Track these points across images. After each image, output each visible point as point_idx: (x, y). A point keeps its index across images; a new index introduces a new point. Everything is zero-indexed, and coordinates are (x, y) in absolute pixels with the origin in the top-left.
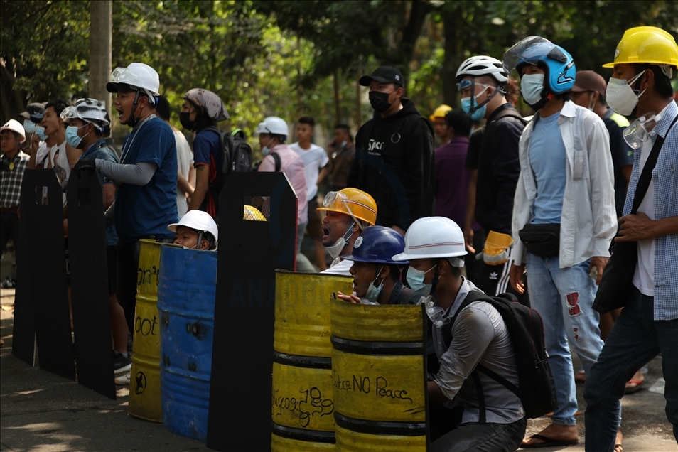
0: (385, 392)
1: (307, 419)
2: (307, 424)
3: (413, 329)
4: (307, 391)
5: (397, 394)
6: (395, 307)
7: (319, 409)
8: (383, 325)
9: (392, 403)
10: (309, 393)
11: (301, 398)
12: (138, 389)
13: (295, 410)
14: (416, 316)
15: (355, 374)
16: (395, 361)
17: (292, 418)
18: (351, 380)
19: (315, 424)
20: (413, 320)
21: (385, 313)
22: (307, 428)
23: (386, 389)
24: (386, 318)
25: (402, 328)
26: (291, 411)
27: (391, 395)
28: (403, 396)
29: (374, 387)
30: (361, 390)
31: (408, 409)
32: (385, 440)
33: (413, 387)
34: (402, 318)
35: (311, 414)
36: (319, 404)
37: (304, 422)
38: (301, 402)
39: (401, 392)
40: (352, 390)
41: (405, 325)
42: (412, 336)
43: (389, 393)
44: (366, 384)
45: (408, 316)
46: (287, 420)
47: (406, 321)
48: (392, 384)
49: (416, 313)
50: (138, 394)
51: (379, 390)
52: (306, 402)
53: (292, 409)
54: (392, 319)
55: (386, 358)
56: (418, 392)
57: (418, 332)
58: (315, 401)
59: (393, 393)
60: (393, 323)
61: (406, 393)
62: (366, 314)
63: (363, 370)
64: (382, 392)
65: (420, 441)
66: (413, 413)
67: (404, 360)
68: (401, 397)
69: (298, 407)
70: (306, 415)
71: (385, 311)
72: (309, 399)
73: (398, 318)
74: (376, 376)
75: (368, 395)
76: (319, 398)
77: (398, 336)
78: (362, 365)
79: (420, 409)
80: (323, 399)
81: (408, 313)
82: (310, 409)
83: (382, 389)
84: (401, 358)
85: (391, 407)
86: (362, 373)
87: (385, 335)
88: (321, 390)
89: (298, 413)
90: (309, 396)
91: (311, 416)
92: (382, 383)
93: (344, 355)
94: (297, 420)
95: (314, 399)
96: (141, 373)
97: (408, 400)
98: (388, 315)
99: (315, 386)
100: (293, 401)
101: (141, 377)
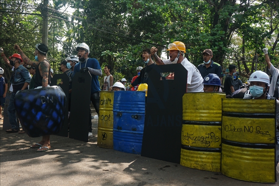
0: (260, 132)
1: (209, 144)
2: (209, 146)
3: (271, 108)
4: (209, 134)
5: (265, 133)
6: (266, 100)
7: (214, 140)
8: (260, 107)
9: (262, 136)
10: (210, 134)
11: (206, 136)
12: (103, 138)
13: (203, 141)
14: (273, 104)
15: (246, 125)
16: (265, 120)
17: (202, 144)
18: (243, 128)
19: (213, 145)
20: (272, 105)
21: (261, 102)
22: (209, 147)
23: (260, 131)
24: (261, 104)
25: (268, 108)
26: (201, 141)
27: (262, 133)
28: (267, 133)
29: (255, 130)
30: (248, 132)
31: (269, 138)
32: (258, 150)
33: (271, 130)
34: (268, 104)
35: (211, 142)
36: (214, 138)
37: (207, 145)
38: (206, 138)
39: (266, 132)
40: (243, 132)
41: (269, 107)
42: (271, 111)
43: (261, 132)
44: (251, 129)
45: (270, 103)
46: (199, 145)
47: (269, 105)
48: (263, 129)
49: (273, 102)
50: (104, 140)
51: (257, 131)
52: (209, 138)
53: (202, 140)
54: (264, 104)
55: (261, 119)
56: (273, 132)
57: (273, 109)
58: (212, 137)
59: (263, 132)
60: (265, 106)
61: (268, 132)
62: (253, 103)
63: (250, 124)
64: (258, 132)
65: (272, 151)
66: (271, 140)
67: (268, 120)
68: (266, 134)
69: (205, 140)
70: (208, 142)
71: (261, 101)
72: (210, 137)
73: (266, 104)
74: (256, 126)
75: (252, 133)
76: (214, 136)
77: (266, 111)
78: (249, 122)
79: (273, 139)
80: (215, 136)
81: (270, 102)
82: (210, 140)
83: (258, 131)
84: (267, 119)
85: (262, 138)
86: (250, 125)
87: (261, 110)
88: (215, 133)
89: (205, 142)
90: (210, 136)
91: (211, 143)
92: (258, 129)
93: (239, 118)
94: (204, 144)
95: (212, 136)
96: (104, 133)
97: (269, 135)
98: (263, 103)
99: (212, 132)
100: (203, 138)
101: (105, 134)
